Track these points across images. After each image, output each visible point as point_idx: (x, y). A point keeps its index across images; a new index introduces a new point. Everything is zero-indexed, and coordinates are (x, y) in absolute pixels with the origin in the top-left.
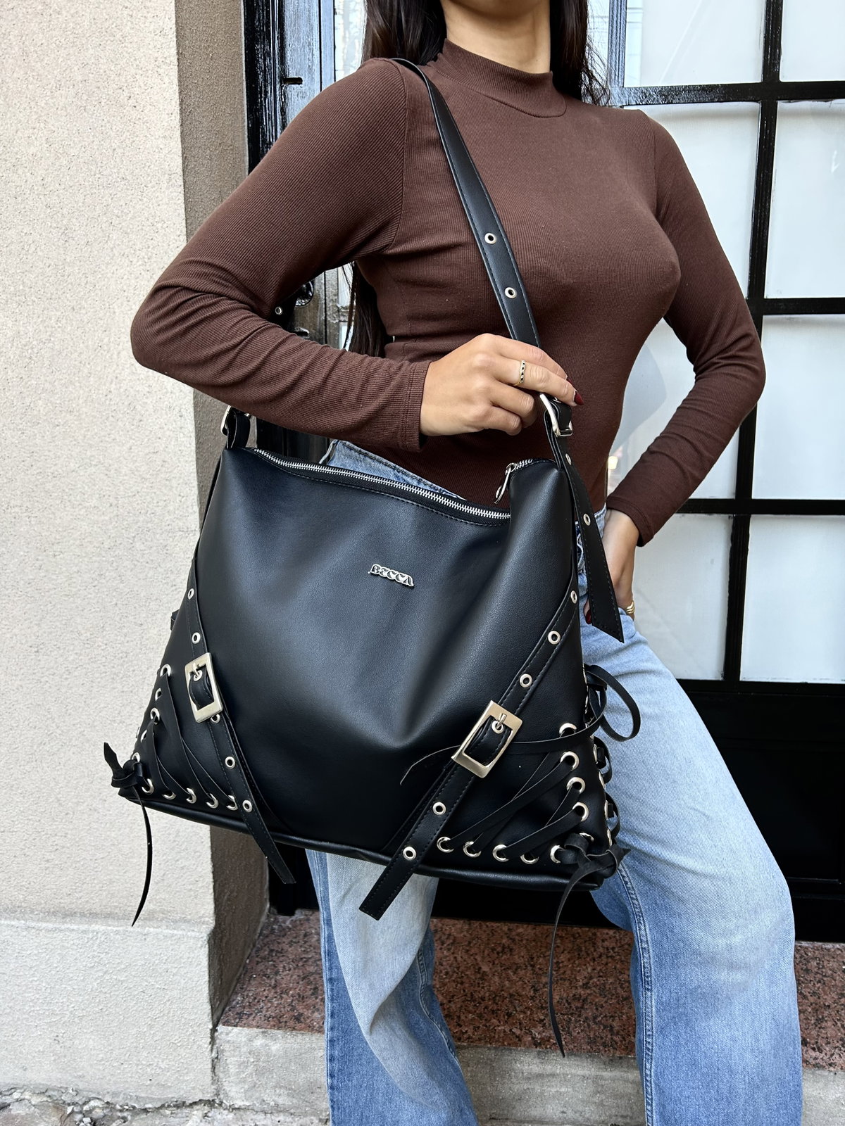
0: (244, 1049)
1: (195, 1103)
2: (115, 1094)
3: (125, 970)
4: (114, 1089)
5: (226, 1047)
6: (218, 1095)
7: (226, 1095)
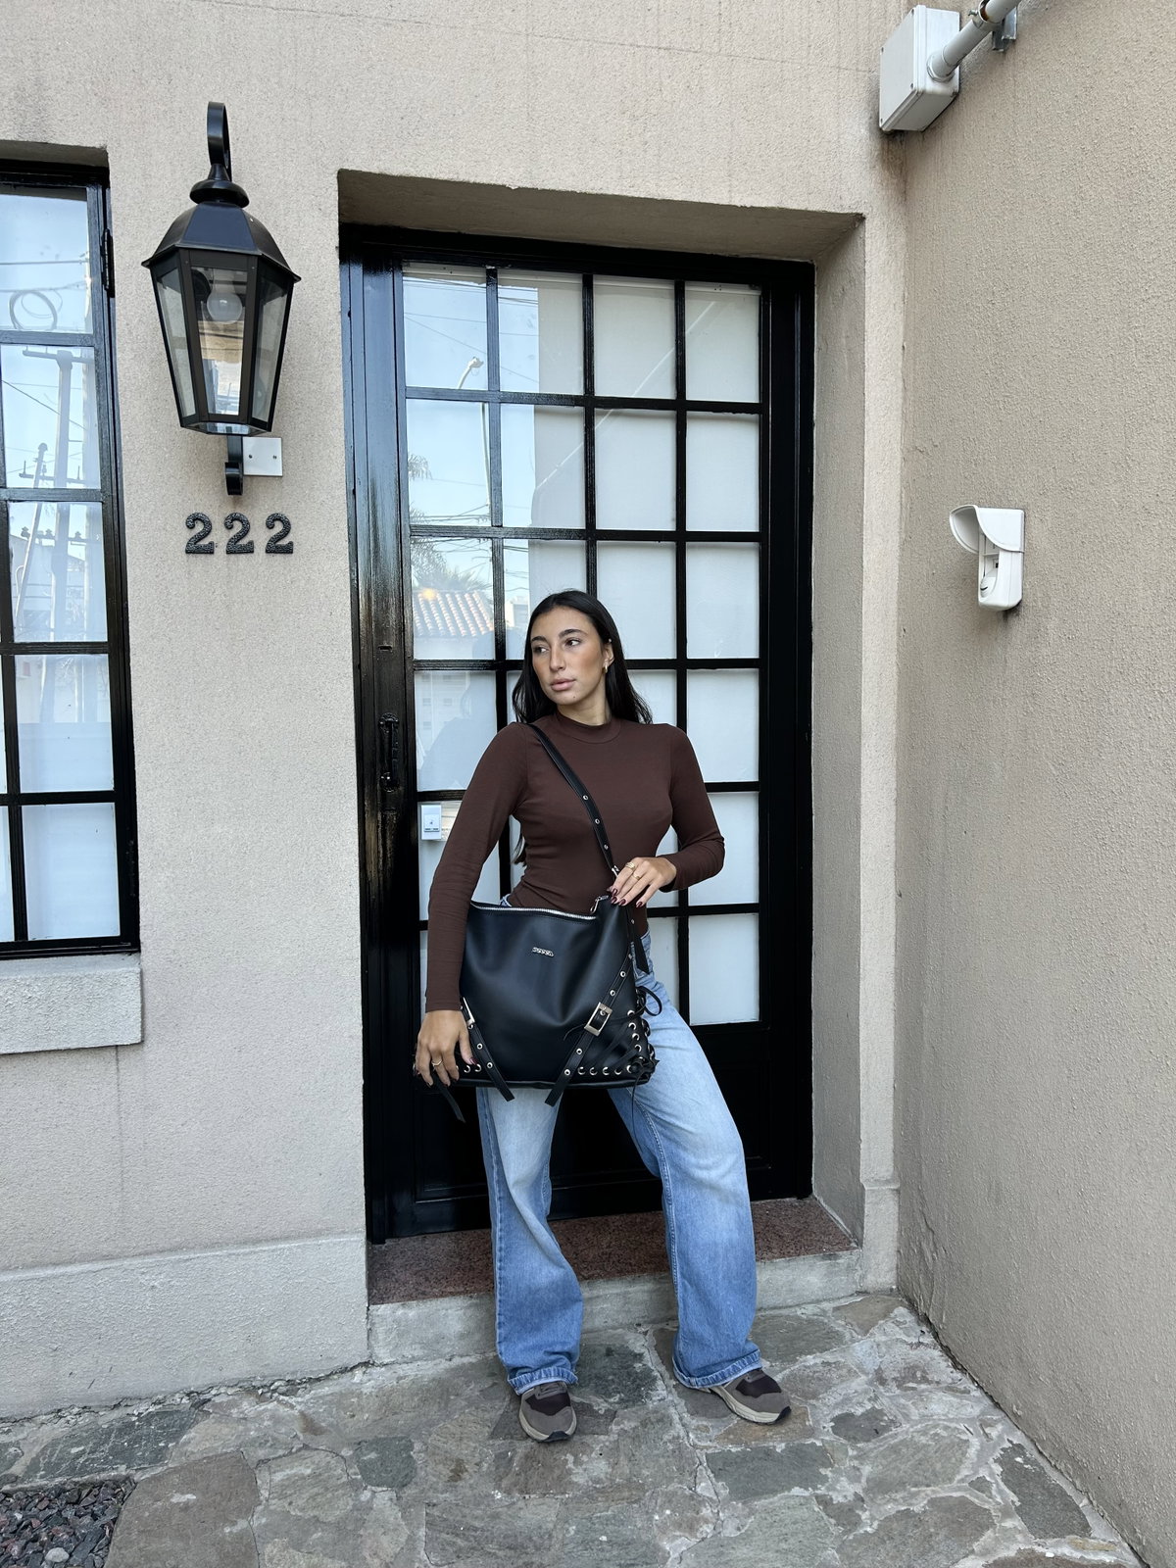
0: (390, 1319)
1: (354, 1367)
2: (293, 1373)
3: (303, 1274)
4: (292, 1369)
5: (376, 1320)
6: (371, 1357)
7: (377, 1357)
